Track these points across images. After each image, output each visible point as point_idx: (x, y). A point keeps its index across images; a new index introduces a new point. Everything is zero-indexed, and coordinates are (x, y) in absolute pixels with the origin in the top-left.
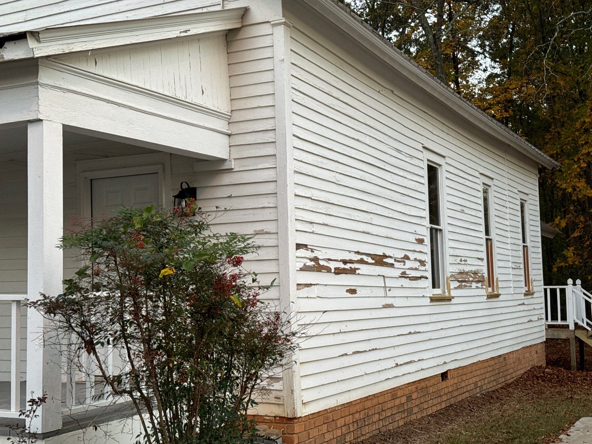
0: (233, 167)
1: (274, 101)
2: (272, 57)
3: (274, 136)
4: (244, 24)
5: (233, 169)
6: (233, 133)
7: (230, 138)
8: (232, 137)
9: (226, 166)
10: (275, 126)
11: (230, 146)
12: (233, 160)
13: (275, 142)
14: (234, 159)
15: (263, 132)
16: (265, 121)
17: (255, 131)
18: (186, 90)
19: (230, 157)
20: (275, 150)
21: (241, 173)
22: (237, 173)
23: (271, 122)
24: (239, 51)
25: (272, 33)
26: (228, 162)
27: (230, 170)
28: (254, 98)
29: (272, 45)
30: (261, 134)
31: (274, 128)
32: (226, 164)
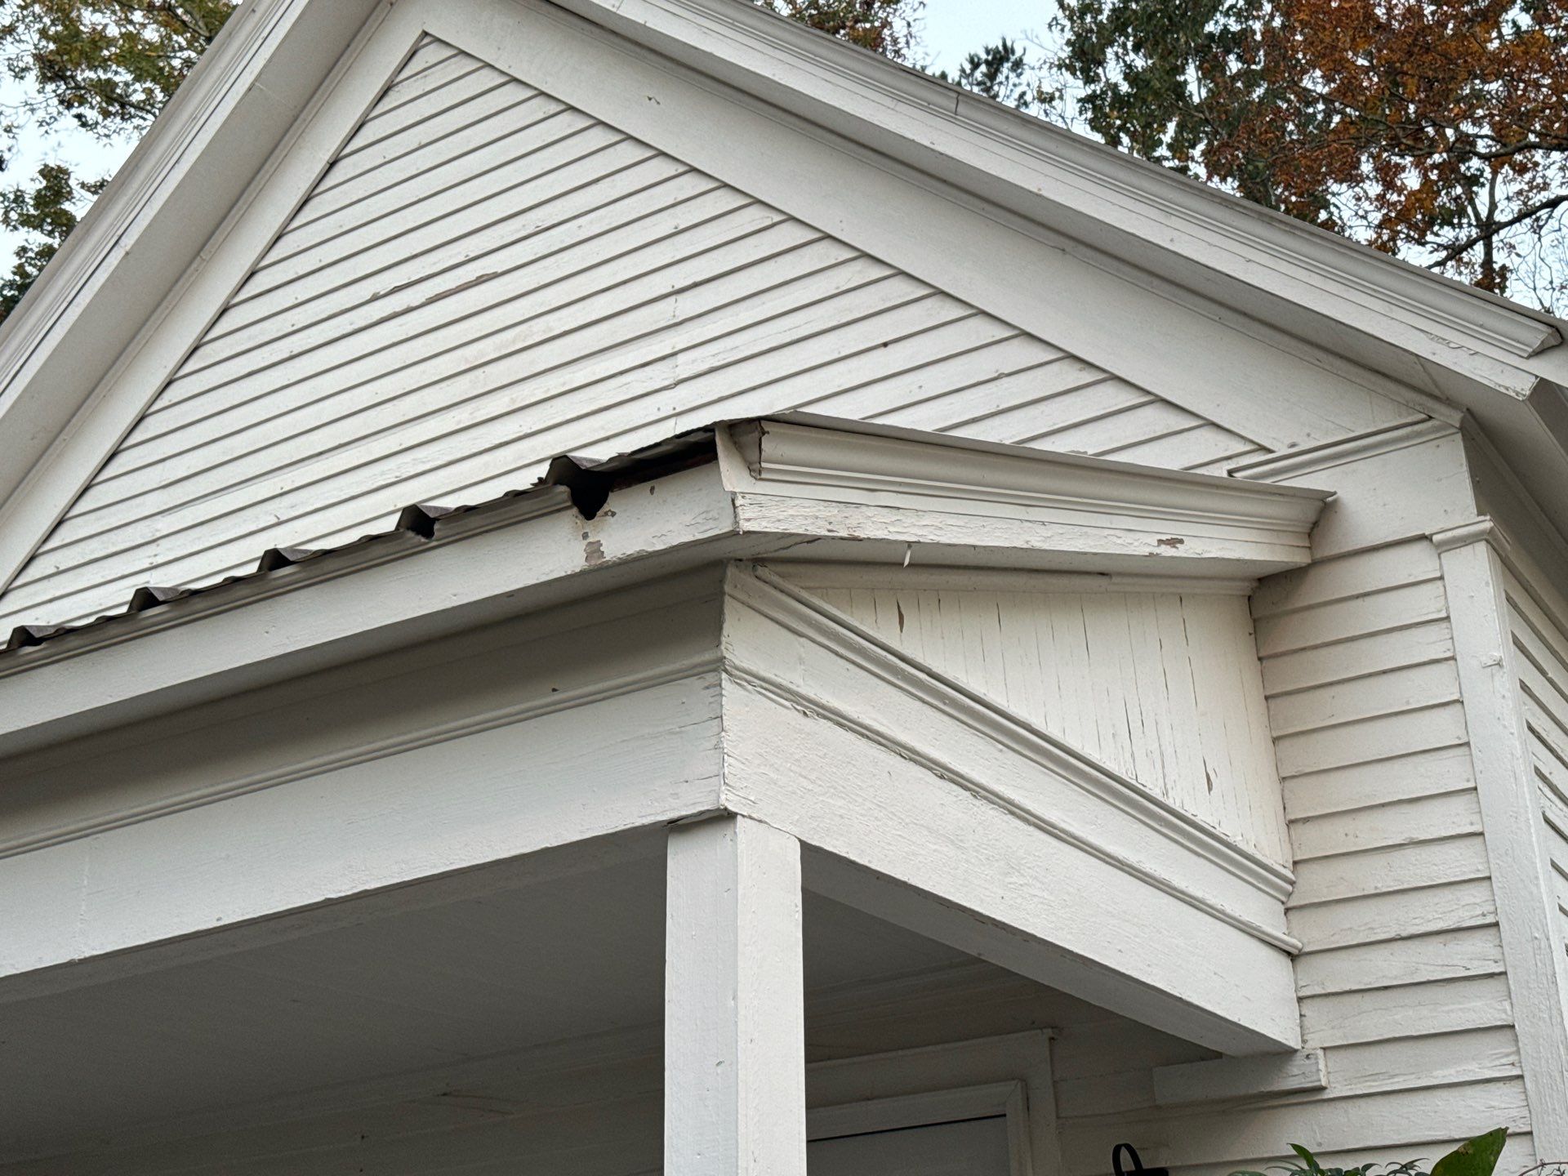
0: (1324, 1083)
1: (1476, 818)
2: (1446, 659)
3: (1495, 953)
4: (1319, 555)
5: (1322, 1089)
6: (1307, 949)
7: (1299, 969)
8: (1303, 963)
9: (1294, 1077)
10: (1495, 912)
11: (1300, 999)
12: (1320, 1053)
13: (1505, 973)
14: (1324, 1049)
15: (1441, 938)
16: (1447, 894)
17: (1404, 934)
18: (1163, 767)
19: (1304, 1041)
20: (1508, 1008)
21: (1362, 1102)
22: (1343, 1104)
23: (1476, 896)
24: (1303, 649)
25: (1438, 574)
26: (1299, 1060)
27: (1312, 1095)
28: (1390, 813)
29: (1443, 614)
30: (1432, 947)
31: (1490, 919)
32: (1296, 1071)
